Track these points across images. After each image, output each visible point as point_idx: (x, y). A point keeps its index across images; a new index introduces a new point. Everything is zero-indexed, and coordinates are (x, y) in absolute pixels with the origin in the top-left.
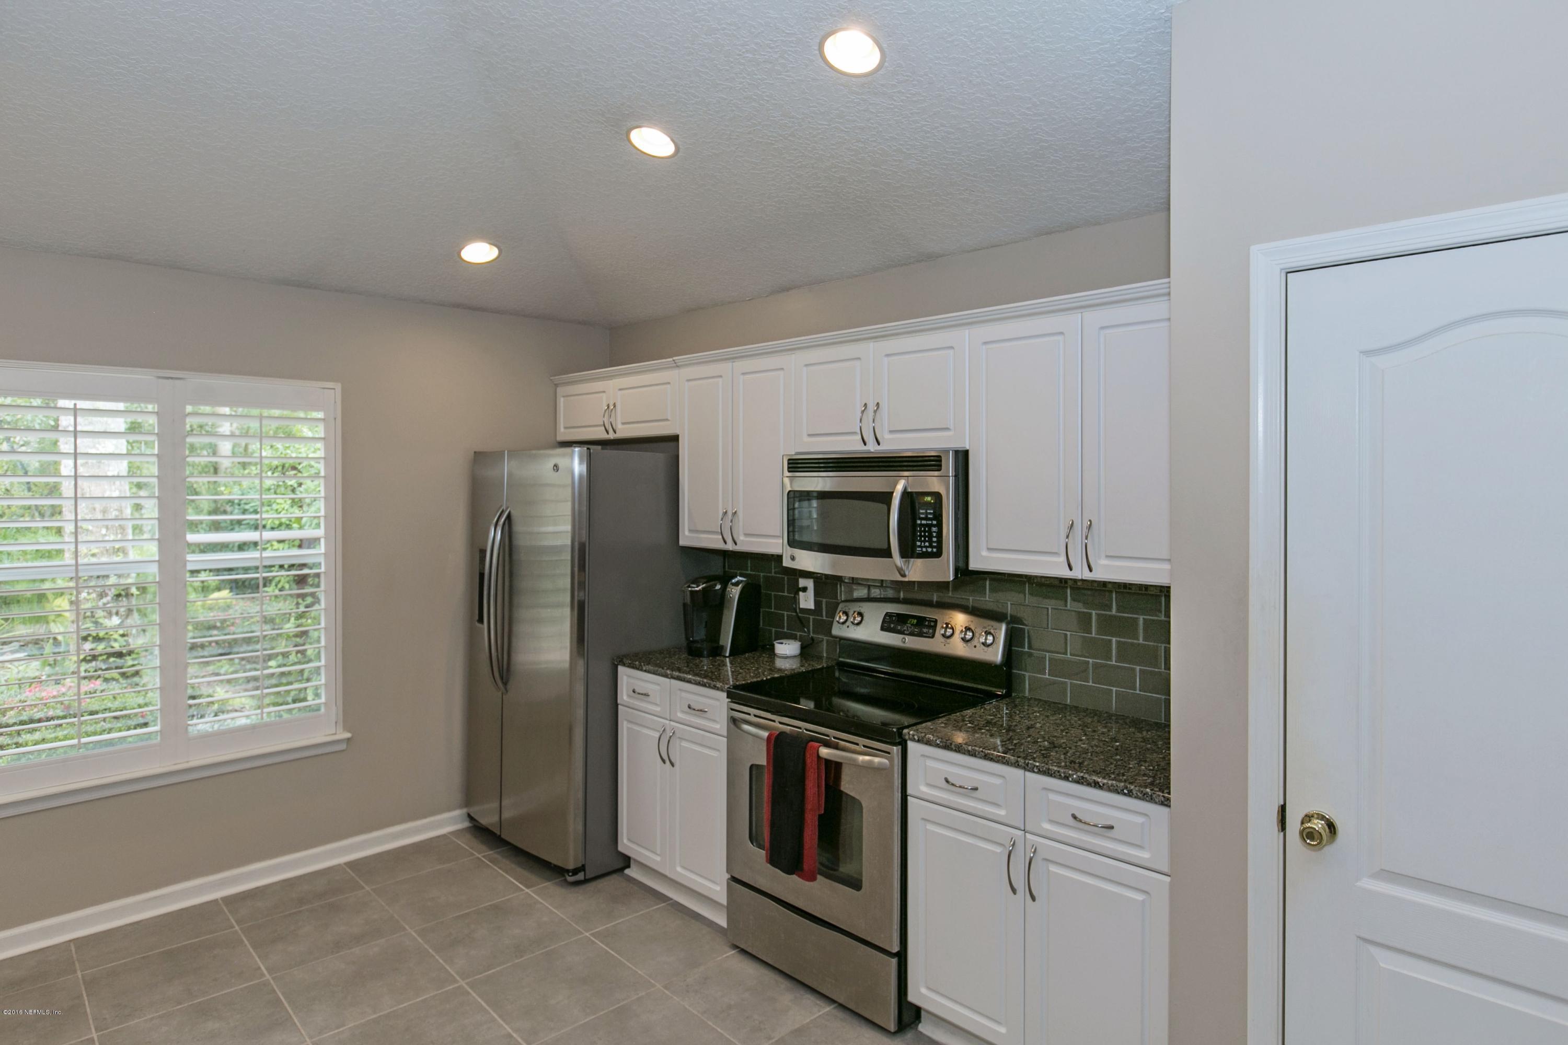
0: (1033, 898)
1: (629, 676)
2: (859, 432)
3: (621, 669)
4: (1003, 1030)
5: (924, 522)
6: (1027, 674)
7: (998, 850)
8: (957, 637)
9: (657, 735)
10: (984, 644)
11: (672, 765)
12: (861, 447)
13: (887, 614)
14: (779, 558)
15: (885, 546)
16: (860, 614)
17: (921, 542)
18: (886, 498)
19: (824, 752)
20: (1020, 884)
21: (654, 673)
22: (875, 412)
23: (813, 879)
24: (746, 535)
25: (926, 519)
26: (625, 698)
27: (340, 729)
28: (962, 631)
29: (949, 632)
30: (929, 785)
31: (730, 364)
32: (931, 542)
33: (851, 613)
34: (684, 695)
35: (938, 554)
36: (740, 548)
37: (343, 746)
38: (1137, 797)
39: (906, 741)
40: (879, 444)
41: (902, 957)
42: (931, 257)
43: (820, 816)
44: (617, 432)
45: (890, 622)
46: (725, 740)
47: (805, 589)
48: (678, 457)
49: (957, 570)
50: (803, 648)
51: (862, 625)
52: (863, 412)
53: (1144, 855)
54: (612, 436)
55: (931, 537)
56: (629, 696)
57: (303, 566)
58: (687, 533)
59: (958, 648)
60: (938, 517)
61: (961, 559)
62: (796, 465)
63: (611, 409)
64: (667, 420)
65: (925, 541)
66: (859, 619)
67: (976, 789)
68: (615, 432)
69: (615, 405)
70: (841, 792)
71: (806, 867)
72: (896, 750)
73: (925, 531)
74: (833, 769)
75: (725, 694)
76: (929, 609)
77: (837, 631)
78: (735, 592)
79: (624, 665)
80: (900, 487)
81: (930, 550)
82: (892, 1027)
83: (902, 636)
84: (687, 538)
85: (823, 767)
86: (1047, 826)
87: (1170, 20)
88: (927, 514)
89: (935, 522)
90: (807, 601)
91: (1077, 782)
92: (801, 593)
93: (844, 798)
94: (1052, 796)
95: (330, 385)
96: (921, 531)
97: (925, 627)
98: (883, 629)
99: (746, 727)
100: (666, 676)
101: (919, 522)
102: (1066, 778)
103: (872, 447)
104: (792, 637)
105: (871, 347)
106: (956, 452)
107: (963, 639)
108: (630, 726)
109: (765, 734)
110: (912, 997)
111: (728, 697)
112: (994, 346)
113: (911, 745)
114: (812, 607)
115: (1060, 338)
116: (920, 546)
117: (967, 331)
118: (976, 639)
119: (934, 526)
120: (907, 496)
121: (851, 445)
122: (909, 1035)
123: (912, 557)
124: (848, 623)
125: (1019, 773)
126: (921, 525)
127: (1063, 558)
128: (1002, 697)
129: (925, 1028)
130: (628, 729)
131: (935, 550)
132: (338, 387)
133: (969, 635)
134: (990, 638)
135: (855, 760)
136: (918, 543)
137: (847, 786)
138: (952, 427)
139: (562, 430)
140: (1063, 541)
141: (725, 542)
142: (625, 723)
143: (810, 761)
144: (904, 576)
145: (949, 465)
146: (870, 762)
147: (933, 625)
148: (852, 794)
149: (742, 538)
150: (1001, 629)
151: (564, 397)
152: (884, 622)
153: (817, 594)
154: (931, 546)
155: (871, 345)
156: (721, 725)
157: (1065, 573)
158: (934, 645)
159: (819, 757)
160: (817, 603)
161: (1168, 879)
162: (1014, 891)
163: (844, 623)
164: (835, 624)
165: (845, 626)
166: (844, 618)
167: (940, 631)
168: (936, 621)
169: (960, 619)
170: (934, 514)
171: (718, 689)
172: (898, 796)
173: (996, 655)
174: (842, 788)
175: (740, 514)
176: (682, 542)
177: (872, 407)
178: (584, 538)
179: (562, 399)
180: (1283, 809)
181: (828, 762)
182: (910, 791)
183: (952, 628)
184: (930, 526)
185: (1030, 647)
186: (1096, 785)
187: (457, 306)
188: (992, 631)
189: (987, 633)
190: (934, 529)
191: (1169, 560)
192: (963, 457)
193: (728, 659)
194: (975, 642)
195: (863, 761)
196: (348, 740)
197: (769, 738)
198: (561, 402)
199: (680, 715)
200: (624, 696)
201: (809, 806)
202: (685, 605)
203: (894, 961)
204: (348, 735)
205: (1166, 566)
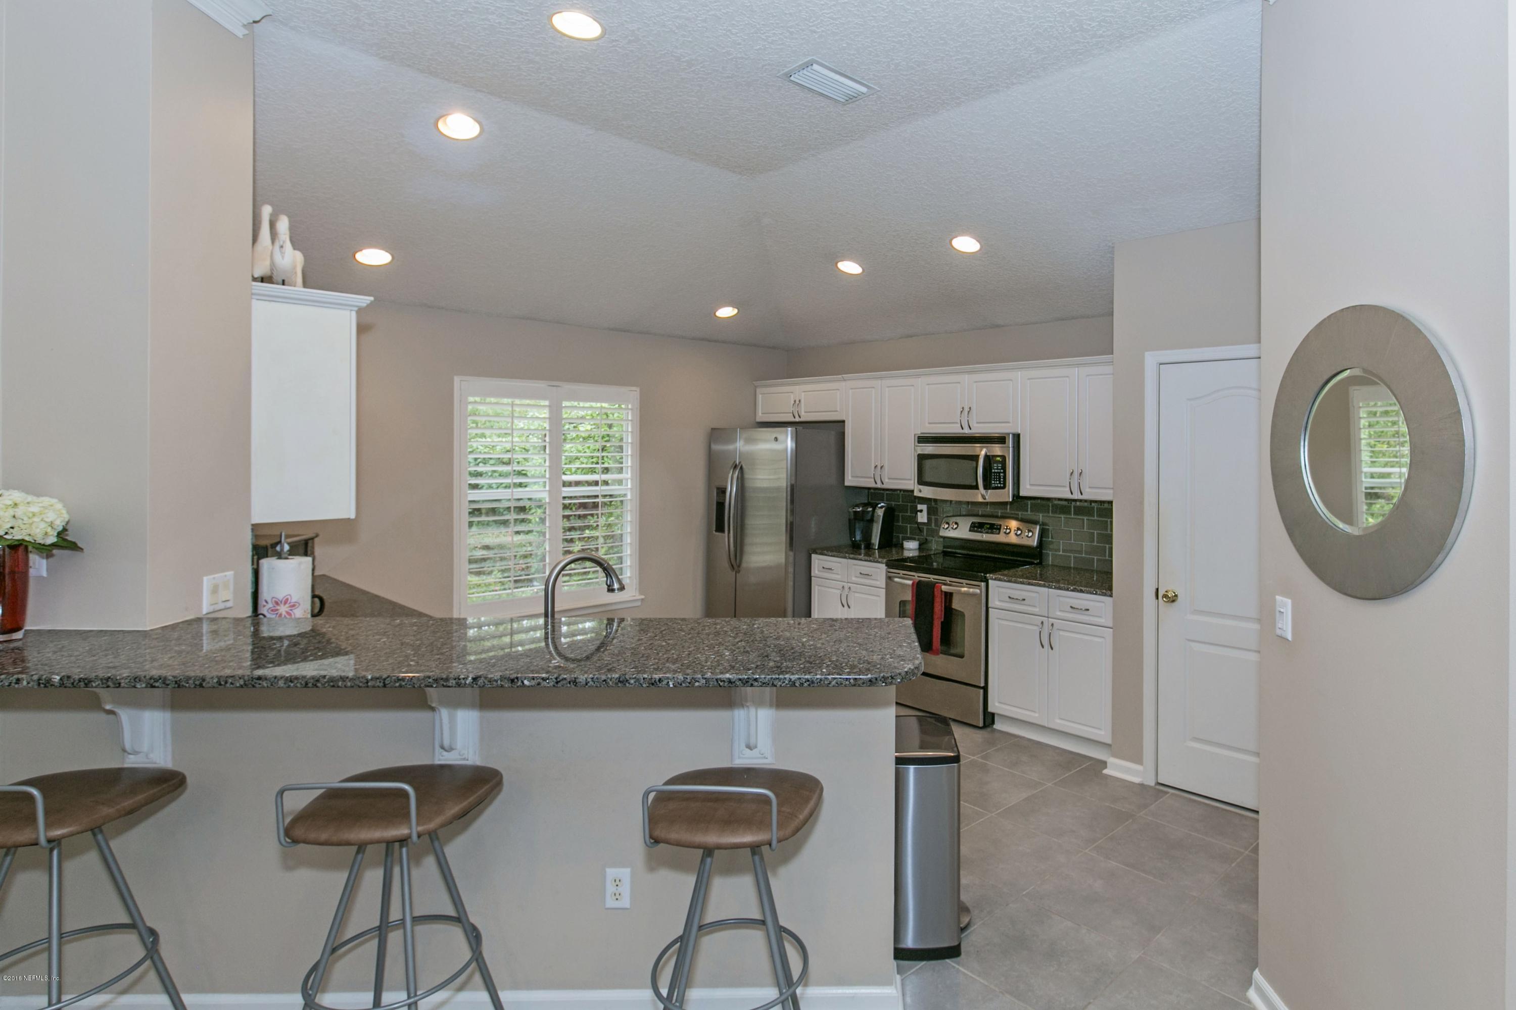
0: (1052, 648)
1: (819, 559)
2: (959, 422)
3: (813, 556)
4: (1037, 715)
5: (996, 471)
6: (1050, 553)
7: (1035, 628)
8: (1013, 532)
9: (838, 592)
10: (1027, 536)
11: (849, 607)
12: (961, 431)
13: (972, 523)
14: (912, 491)
15: (975, 484)
16: (956, 523)
17: (994, 480)
18: (975, 458)
19: (944, 588)
20: (1046, 643)
21: (837, 557)
22: (969, 412)
23: (938, 654)
24: (889, 479)
25: (997, 469)
26: (817, 572)
27: (637, 594)
28: (1015, 530)
29: (1008, 531)
30: (1000, 601)
31: (880, 381)
32: (1000, 481)
33: (951, 523)
34: (857, 567)
35: (1004, 487)
36: (885, 486)
37: (639, 604)
38: (1099, 595)
39: (988, 580)
40: (970, 429)
41: (985, 689)
42: (998, 326)
43: (942, 622)
44: (801, 417)
45: (974, 527)
46: (884, 590)
47: (921, 511)
48: (843, 433)
49: (1014, 496)
50: (920, 545)
51: (957, 529)
52: (961, 412)
53: (1101, 621)
54: (797, 419)
55: (1000, 478)
56: (819, 571)
57: (611, 496)
58: (850, 478)
59: (1013, 539)
60: (1004, 468)
61: (1016, 490)
62: (923, 439)
63: (796, 403)
64: (837, 411)
65: (997, 481)
66: (955, 526)
67: (1024, 600)
68: (800, 417)
69: (800, 401)
70: (952, 609)
71: (934, 648)
72: (983, 584)
73: (997, 476)
74: (949, 596)
75: (884, 565)
76: (997, 519)
77: (943, 533)
78: (880, 513)
79: (816, 553)
80: (983, 453)
81: (999, 485)
82: (981, 724)
83: (981, 534)
84: (849, 481)
85: (943, 596)
86: (1059, 613)
87: (1113, 247)
88: (998, 466)
89: (1002, 471)
90: (922, 518)
91: (1072, 591)
92: (919, 513)
93: (954, 611)
94: (1061, 599)
95: (634, 388)
96: (994, 476)
97: (994, 528)
98: (970, 531)
99: (896, 580)
100: (845, 558)
101: (993, 471)
102: (1067, 590)
103: (966, 431)
104: (914, 539)
105: (966, 377)
106: (1014, 435)
107: (1016, 534)
108: (820, 588)
109: (910, 582)
110: (991, 709)
111: (886, 566)
112: (1033, 380)
113: (990, 582)
114: (926, 521)
115: (1067, 379)
116: (994, 484)
117: (1020, 373)
118: (1023, 534)
119: (1002, 473)
120: (987, 457)
121: (954, 429)
122: (989, 729)
123: (990, 489)
124: (950, 528)
125: (1045, 590)
126: (995, 472)
127: (1068, 489)
128: (1037, 564)
129: (998, 726)
130: (819, 590)
131: (1002, 485)
132: (638, 389)
133: (1019, 532)
134: (1030, 534)
135: (960, 591)
136: (993, 482)
137: (956, 605)
138: (1011, 421)
139: (760, 414)
140: (1068, 481)
141: (876, 483)
142: (817, 587)
143: (937, 593)
144: (985, 499)
145: (1010, 442)
146: (968, 591)
147: (999, 528)
148: (959, 609)
149: (887, 480)
150: (1036, 528)
151: (761, 394)
152: (971, 527)
153: (929, 514)
154: (1000, 483)
155: (966, 376)
156: (882, 582)
157: (1069, 496)
158: (1000, 538)
159: (942, 591)
160: (929, 519)
161: (1111, 630)
162: (1043, 647)
163: (947, 528)
164: (941, 529)
165: (948, 530)
166: (946, 526)
167: (1002, 531)
168: (1000, 525)
169: (1014, 524)
170: (1001, 467)
171: (879, 562)
172: (984, 609)
173: (1034, 542)
174: (953, 607)
175: (886, 467)
176: (847, 483)
177: (966, 410)
178: (793, 482)
179: (760, 396)
180: (1157, 590)
181: (946, 593)
182: (990, 605)
183: (1010, 529)
184: (999, 473)
185: (1052, 538)
186: (1081, 591)
187: (703, 339)
188: (1032, 529)
189: (1029, 531)
190: (1002, 474)
191: (1113, 488)
192: (1017, 437)
193: (877, 551)
194: (1023, 535)
195: (964, 591)
196: (642, 599)
197: (913, 584)
198: (760, 398)
199: (854, 579)
200: (815, 571)
201: (936, 617)
202: (850, 520)
203: (982, 691)
204: (643, 597)
205: (1111, 491)
